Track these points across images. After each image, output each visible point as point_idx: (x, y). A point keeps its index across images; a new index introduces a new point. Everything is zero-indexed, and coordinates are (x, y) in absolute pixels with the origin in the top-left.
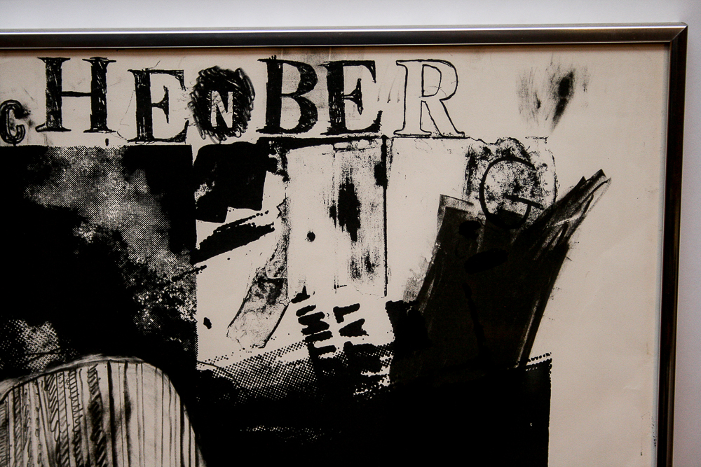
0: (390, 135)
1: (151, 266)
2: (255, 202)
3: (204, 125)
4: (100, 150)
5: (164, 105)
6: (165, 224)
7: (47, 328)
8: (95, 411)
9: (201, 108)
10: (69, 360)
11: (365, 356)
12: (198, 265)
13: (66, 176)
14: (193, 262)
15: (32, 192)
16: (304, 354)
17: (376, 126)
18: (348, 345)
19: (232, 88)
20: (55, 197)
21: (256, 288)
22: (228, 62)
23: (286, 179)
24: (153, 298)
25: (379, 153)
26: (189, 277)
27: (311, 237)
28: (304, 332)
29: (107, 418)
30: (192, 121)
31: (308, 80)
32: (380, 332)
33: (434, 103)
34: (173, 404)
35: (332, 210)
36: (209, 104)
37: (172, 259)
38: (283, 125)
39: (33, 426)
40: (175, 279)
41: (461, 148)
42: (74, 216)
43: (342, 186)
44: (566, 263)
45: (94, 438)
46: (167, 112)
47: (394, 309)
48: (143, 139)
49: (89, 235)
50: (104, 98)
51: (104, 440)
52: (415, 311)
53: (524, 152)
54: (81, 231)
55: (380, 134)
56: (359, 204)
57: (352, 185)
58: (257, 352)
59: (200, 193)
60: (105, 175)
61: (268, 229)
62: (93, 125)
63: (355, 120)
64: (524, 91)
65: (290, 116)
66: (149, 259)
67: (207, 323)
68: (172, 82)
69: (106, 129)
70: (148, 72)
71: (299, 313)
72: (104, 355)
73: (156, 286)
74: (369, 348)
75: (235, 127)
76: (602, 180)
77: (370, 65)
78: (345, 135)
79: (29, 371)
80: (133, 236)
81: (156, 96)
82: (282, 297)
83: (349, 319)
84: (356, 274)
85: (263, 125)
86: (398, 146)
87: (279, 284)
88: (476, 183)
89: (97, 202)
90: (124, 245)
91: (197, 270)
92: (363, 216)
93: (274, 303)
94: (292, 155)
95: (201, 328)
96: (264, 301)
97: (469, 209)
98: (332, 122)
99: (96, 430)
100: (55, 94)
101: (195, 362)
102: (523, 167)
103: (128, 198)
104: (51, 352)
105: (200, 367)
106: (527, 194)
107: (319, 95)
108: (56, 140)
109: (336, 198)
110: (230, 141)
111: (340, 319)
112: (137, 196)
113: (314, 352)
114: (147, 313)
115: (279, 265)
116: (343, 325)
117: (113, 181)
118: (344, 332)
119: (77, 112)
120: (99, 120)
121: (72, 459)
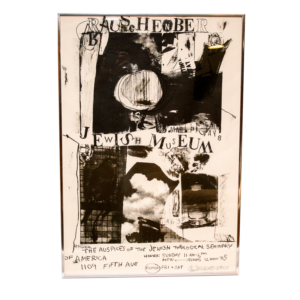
0: (196, 32)
1: (154, 54)
2: (172, 43)
3: (164, 29)
4: (146, 34)
5: (158, 26)
6: (157, 47)
7: (136, 65)
8: (144, 80)
9: (164, 27)
10: (140, 71)
11: (190, 71)
12: (162, 54)
13: (140, 37)
14: (161, 54)
15: (135, 41)
16: (180, 70)
17: (193, 30)
18: (188, 69)
19: (169, 23)
20: (138, 42)
21: (172, 59)
22: (168, 18)
23: (178, 39)
24: (154, 60)
25: (194, 35)
26: (160, 56)
27: (182, 49)
28: (180, 66)
29: (145, 82)
30: (162, 29)
31: (182, 22)
32: (193, 67)
33: (203, 26)
34: (157, 79)
35: (186, 45)
36: (165, 26)
37: (158, 53)
38: (177, 30)
39: (133, 83)
40: (158, 57)
41: (208, 34)
42: (141, 45)
43: (187, 41)
44: (225, 55)
45: (143, 85)
46: (158, 27)
47: (196, 62)
48: (154, 32)
49: (144, 49)
50: (147, 25)
51: (145, 86)
52: (199, 63)
53: (218, 35)
54: (142, 48)
55: (194, 32)
56: (190, 44)
57: (189, 41)
58: (172, 70)
59: (163, 42)
60: (147, 38)
61: (174, 48)
62: (145, 29)
63: (190, 29)
64: (218, 25)
65: (179, 28)
66: (154, 53)
67: (163, 65)
68: (159, 22)
69: (147, 30)
70: (155, 20)
71: (179, 63)
72: (146, 70)
73: (155, 58)
74: (191, 69)
75: (169, 30)
76: (231, 40)
77: (192, 20)
78: (188, 32)
79: (132, 73)
80: (151, 49)
81: (156, 24)
82: (176, 60)
83: (188, 64)
84: (189, 56)
85: (174, 30)
86: (197, 34)
87: (176, 58)
88: (210, 40)
89: (145, 43)
90: (150, 50)
91: (162, 55)
92: (191, 46)
93: (175, 61)
94: (179, 35)
95: (162, 66)
96: (173, 61)
97: (209, 45)
98: (186, 29)
99: (143, 84)
100: (139, 24)
101: (161, 72)
102: (218, 38)
103: (151, 42)
104: (136, 69)
105: (162, 73)
106: (218, 43)
107: (184, 25)
108: (139, 32)
109: (186, 43)
110: (168, 32)
111: (186, 64)
112: (152, 42)
113: (182, 70)
114: (153, 63)
115: (176, 55)
116: (187, 65)
117: (148, 39)
118: (187, 67)
119: (143, 27)
120: (146, 28)
121: (139, 89)
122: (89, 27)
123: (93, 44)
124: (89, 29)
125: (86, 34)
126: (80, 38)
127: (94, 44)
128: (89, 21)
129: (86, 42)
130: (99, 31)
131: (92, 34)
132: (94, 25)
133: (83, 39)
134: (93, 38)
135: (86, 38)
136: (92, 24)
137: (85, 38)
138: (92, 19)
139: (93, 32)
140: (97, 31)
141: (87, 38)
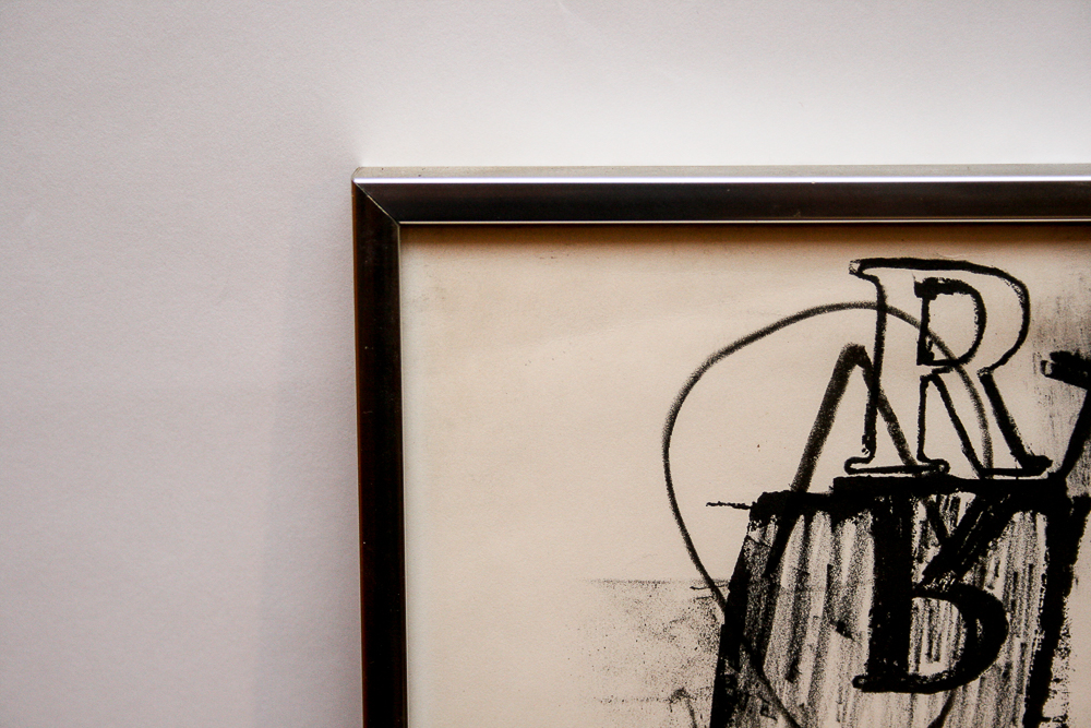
122: (877, 402)
123: (928, 669)
124: (870, 441)
125: (821, 522)
126: (723, 571)
127: (940, 667)
128: (882, 308)
129: (811, 638)
130: (1035, 463)
131: (921, 512)
132: (953, 363)
133: (773, 589)
134: (934, 570)
135: (818, 578)
136: (924, 356)
137: (802, 574)
138: (922, 276)
139: (935, 479)
140: (1004, 458)
141: (844, 578)
